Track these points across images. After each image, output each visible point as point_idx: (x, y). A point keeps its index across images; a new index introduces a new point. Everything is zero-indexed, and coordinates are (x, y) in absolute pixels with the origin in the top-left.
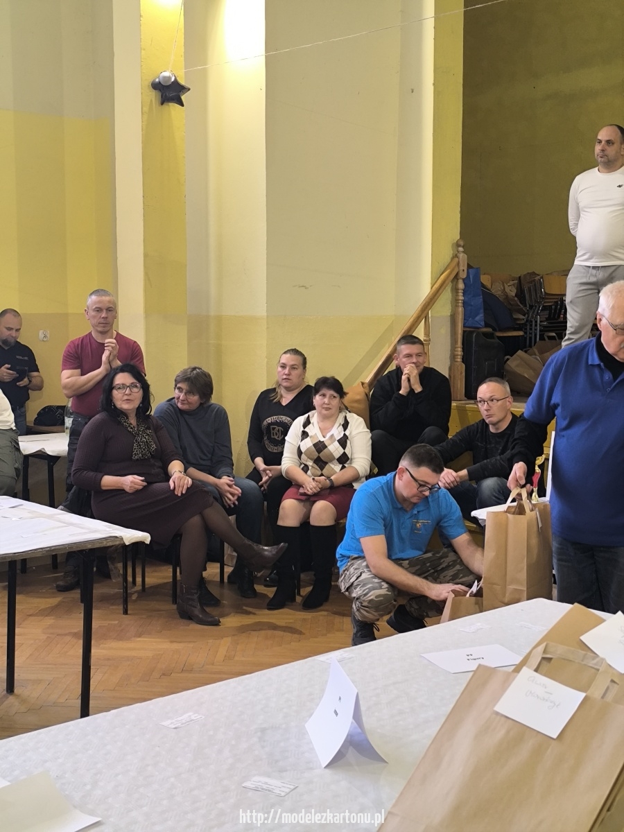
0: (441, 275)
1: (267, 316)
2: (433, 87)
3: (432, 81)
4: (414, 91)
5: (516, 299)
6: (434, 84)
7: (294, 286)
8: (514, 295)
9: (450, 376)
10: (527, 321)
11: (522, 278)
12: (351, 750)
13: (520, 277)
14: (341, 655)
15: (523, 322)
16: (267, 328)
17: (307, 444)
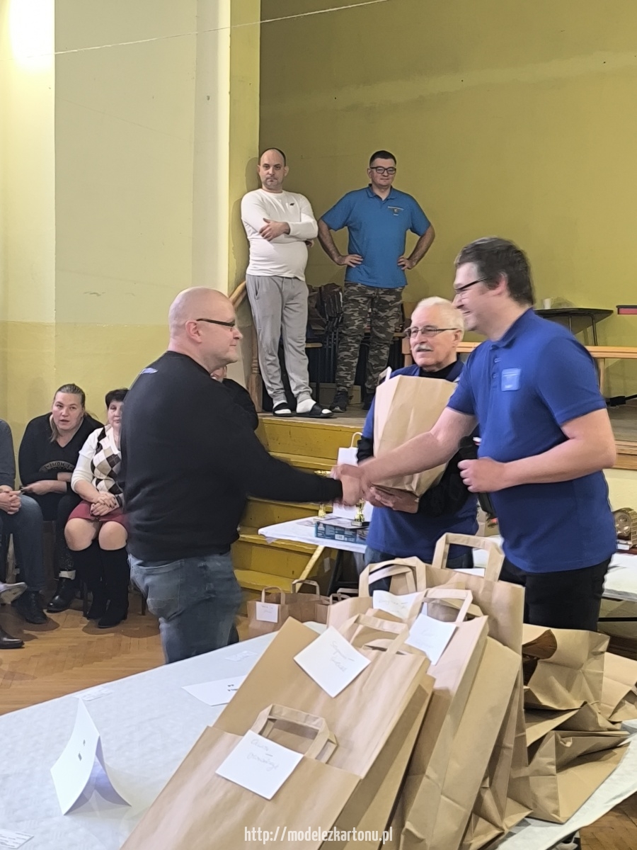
0: (238, 286)
1: (56, 323)
2: (228, 96)
3: (228, 90)
4: (209, 98)
5: (316, 310)
6: (230, 93)
7: (86, 293)
8: (314, 306)
9: (248, 388)
10: (327, 332)
11: (323, 289)
12: (95, 793)
13: (320, 288)
14: (100, 691)
15: (322, 333)
16: (56, 336)
17: (100, 458)
